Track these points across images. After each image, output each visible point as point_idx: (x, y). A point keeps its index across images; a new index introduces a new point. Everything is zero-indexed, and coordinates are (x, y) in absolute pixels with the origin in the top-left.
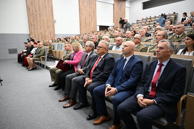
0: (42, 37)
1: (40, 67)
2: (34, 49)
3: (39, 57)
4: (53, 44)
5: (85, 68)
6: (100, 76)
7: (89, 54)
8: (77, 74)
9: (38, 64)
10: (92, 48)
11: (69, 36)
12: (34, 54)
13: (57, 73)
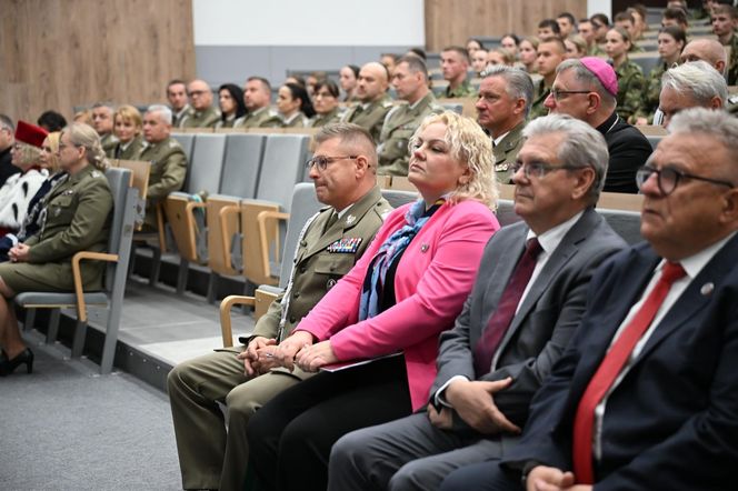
0: (79, 76)
1: (57, 350)
2: (15, 181)
3: (62, 257)
4: (177, 138)
5: (515, 369)
6: (676, 450)
7: (550, 241)
8: (435, 427)
9: (42, 318)
10: (589, 181)
11: (322, 66)
12: (14, 231)
13: (242, 416)
